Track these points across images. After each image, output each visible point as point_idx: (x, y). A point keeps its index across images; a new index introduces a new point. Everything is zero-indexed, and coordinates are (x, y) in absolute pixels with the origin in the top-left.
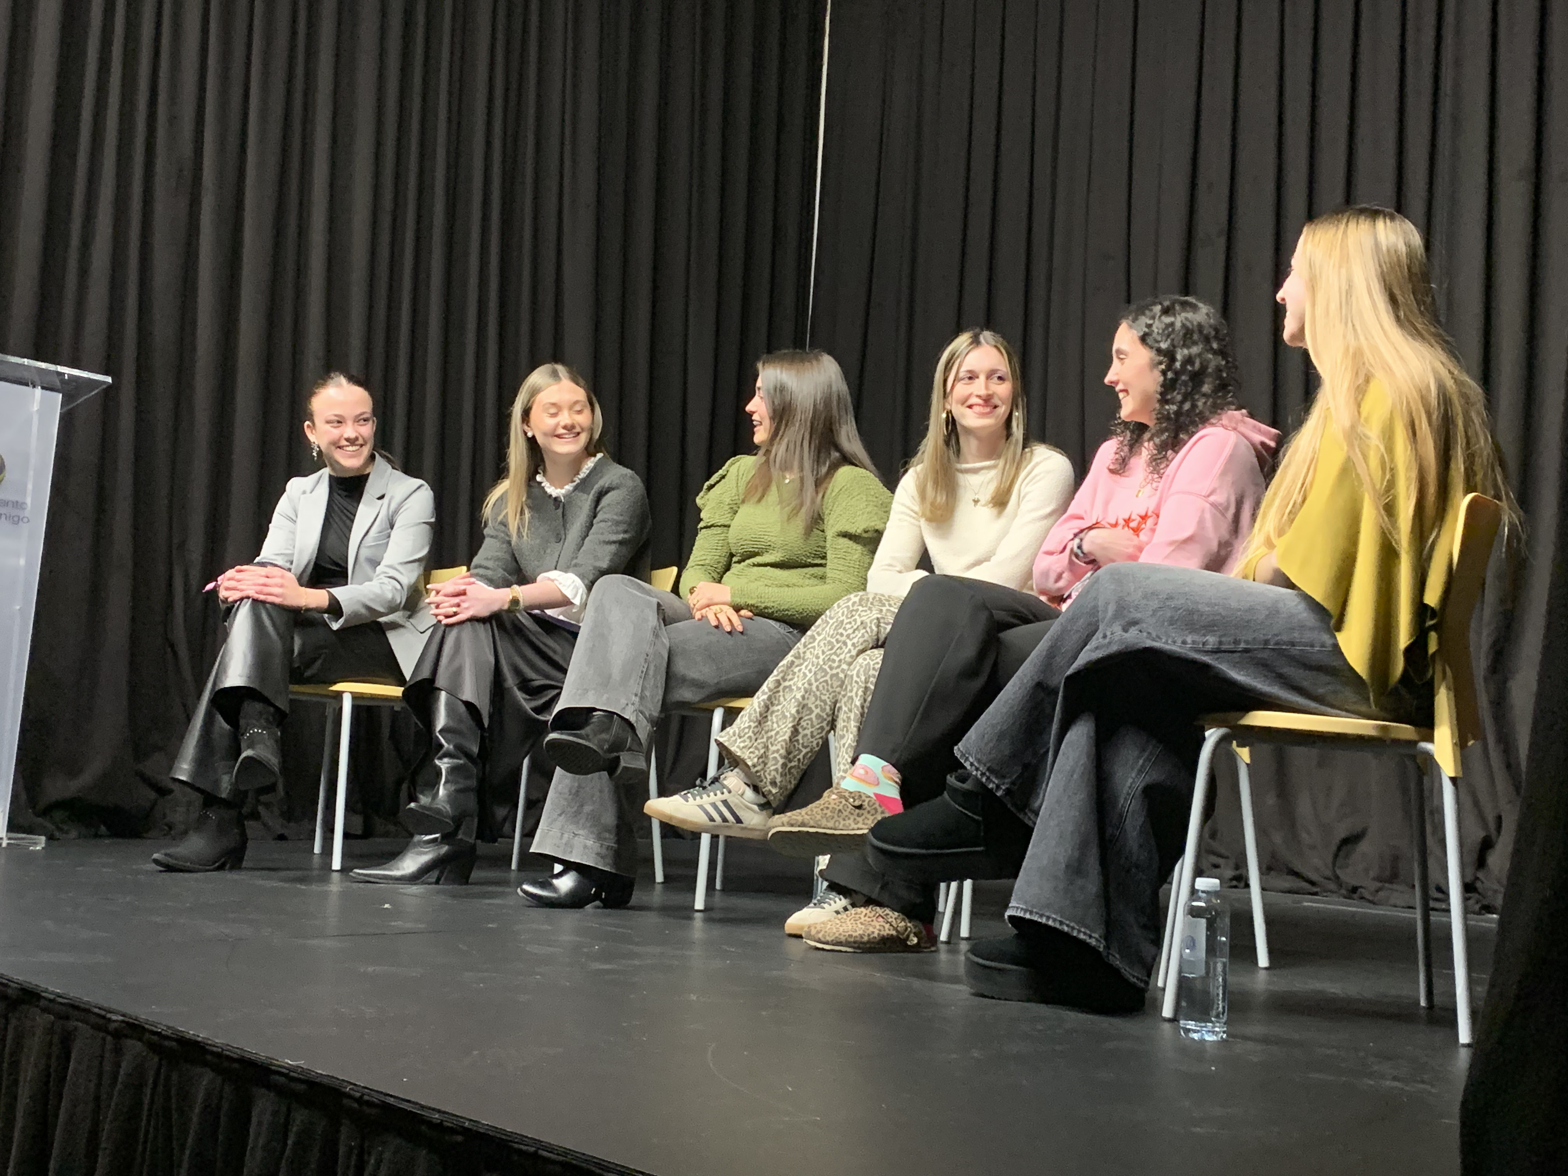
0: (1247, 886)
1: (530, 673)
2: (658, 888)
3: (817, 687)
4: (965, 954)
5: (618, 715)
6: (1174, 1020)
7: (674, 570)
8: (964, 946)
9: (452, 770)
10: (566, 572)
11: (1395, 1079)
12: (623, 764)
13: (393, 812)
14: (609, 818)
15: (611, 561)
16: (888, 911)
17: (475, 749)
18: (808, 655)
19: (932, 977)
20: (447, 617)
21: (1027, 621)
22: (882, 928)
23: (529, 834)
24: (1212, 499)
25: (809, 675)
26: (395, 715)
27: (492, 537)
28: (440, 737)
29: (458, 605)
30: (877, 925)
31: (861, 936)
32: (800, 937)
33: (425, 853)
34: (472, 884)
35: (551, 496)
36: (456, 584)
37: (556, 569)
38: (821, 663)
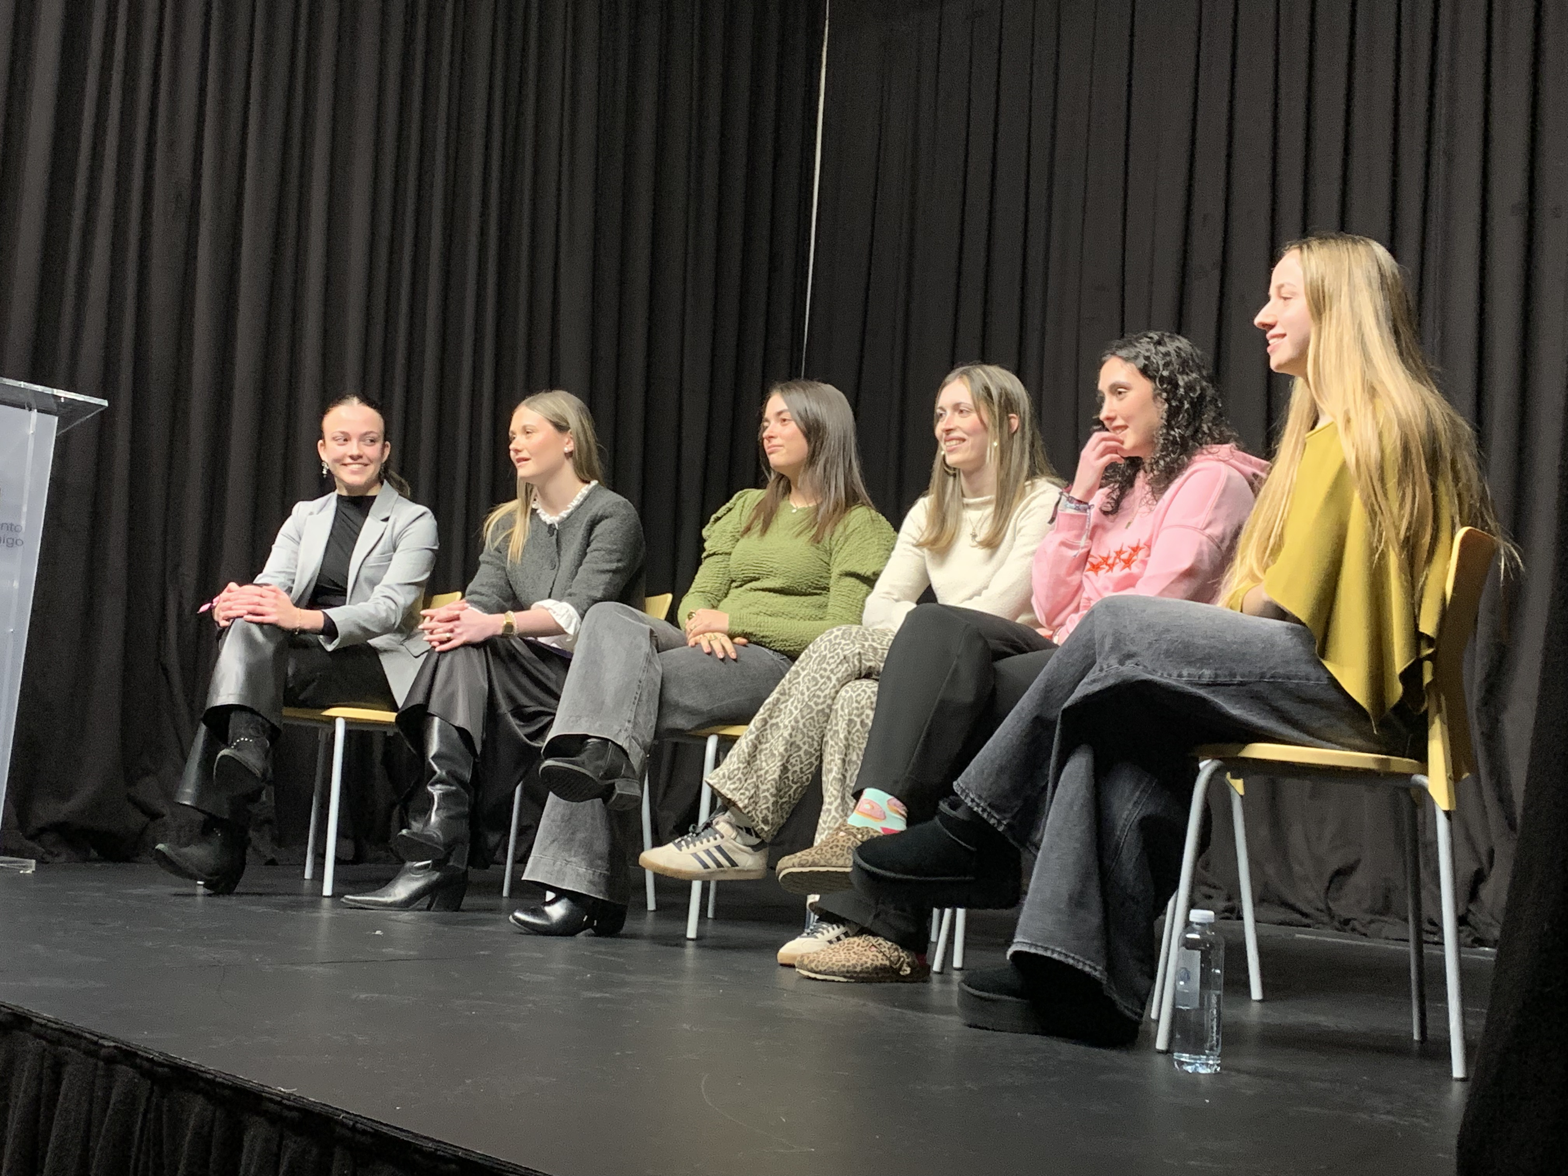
0: (1241, 918)
1: (523, 700)
2: (650, 916)
3: (804, 724)
4: (959, 984)
5: (613, 742)
6: (1168, 1052)
7: (669, 597)
8: (957, 976)
9: (445, 796)
10: (560, 600)
11: (1388, 1113)
12: (618, 791)
13: (384, 838)
14: (601, 845)
15: (605, 590)
16: (881, 940)
17: (468, 776)
18: (793, 691)
19: (924, 1008)
20: (442, 643)
21: (1021, 651)
22: (875, 958)
23: (522, 860)
24: (1208, 531)
25: (795, 712)
26: (388, 741)
27: (488, 563)
28: (433, 763)
29: (452, 631)
30: (870, 954)
31: (854, 966)
32: (792, 966)
33: (417, 880)
34: (463, 911)
35: (545, 523)
36: (449, 609)
37: (550, 597)
38: (807, 699)
